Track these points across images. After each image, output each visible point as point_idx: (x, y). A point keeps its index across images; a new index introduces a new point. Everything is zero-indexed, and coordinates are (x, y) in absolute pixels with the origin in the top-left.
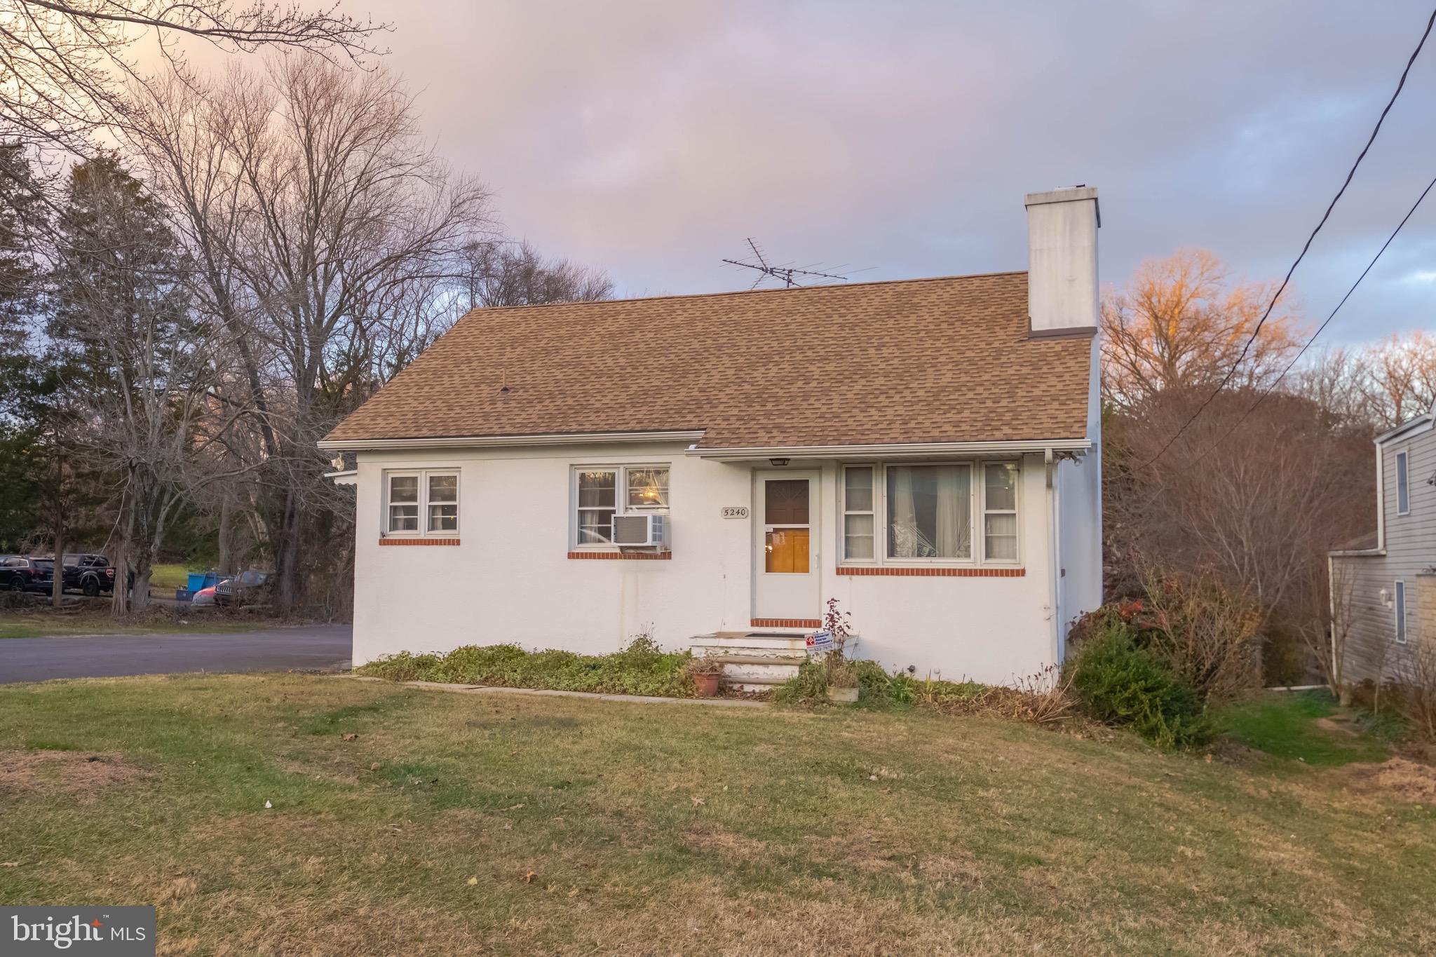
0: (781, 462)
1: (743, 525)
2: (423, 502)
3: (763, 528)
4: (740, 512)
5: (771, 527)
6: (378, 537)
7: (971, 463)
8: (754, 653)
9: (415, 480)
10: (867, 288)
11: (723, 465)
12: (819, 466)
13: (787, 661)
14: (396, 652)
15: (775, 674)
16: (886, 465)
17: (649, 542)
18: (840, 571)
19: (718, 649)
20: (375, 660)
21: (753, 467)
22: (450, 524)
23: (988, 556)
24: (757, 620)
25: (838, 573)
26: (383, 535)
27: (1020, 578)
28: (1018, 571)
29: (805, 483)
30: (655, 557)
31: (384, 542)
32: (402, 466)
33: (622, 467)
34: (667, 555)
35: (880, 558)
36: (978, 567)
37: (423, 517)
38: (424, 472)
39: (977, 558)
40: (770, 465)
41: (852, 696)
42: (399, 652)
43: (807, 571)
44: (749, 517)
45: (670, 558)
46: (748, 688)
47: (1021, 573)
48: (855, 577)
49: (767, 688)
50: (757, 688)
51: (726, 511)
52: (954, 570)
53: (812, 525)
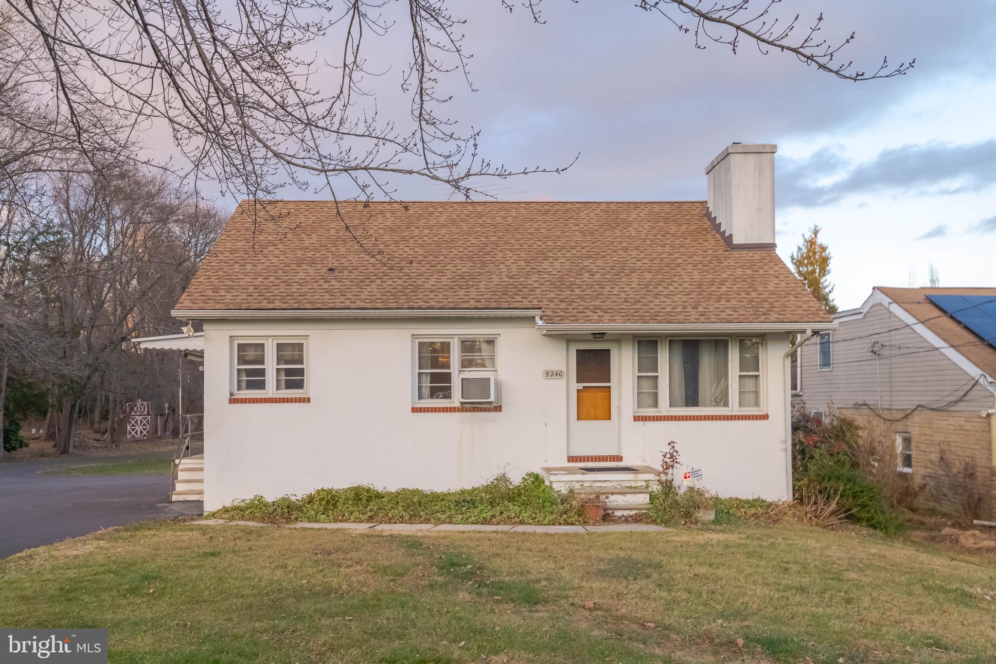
0: (599, 336)
1: (560, 384)
2: (271, 365)
3: (576, 386)
4: (559, 374)
5: (581, 386)
6: (228, 396)
7: (729, 338)
8: (604, 485)
9: (262, 346)
10: (578, 205)
11: (544, 338)
12: (619, 339)
13: (634, 490)
14: (249, 496)
15: (631, 501)
16: (668, 339)
17: (492, 399)
18: (637, 419)
19: (574, 483)
20: (228, 504)
21: (568, 339)
22: (299, 385)
23: (740, 405)
24: (573, 457)
25: (635, 420)
26: (232, 395)
27: (765, 421)
28: (764, 416)
29: (608, 351)
30: (488, 410)
31: (233, 401)
32: (250, 333)
33: (456, 338)
34: (498, 409)
35: (664, 408)
36: (734, 413)
37: (271, 378)
38: (270, 339)
39: (734, 408)
40: (592, 337)
41: (711, 516)
42: (252, 497)
43: (610, 419)
44: (565, 378)
45: (500, 411)
46: (618, 513)
47: (765, 417)
48: (648, 423)
49: (633, 512)
50: (626, 513)
51: (547, 374)
52: (720, 416)
53: (613, 384)
